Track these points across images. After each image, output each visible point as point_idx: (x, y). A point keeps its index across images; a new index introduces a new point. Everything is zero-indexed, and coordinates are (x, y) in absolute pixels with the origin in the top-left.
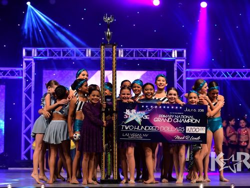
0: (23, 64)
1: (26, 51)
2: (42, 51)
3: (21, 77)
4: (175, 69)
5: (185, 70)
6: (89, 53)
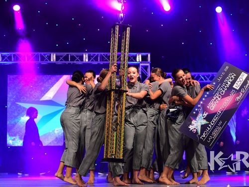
4: (140, 73)
5: (149, 74)
6: (53, 57)
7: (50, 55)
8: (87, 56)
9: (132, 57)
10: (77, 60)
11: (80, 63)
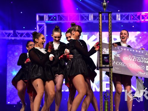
1: (39, 16)
2: (52, 17)
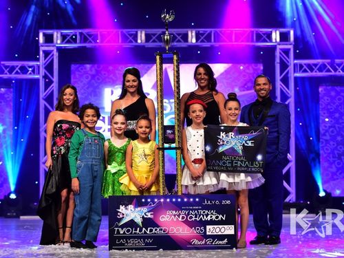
0: (39, 55)
2: (69, 35)
3: (37, 76)
4: (278, 60)
5: (292, 61)
6: (141, 37)
7: (137, 32)
8: (194, 34)
9: (264, 34)
10: (179, 41)
11: (183, 45)
